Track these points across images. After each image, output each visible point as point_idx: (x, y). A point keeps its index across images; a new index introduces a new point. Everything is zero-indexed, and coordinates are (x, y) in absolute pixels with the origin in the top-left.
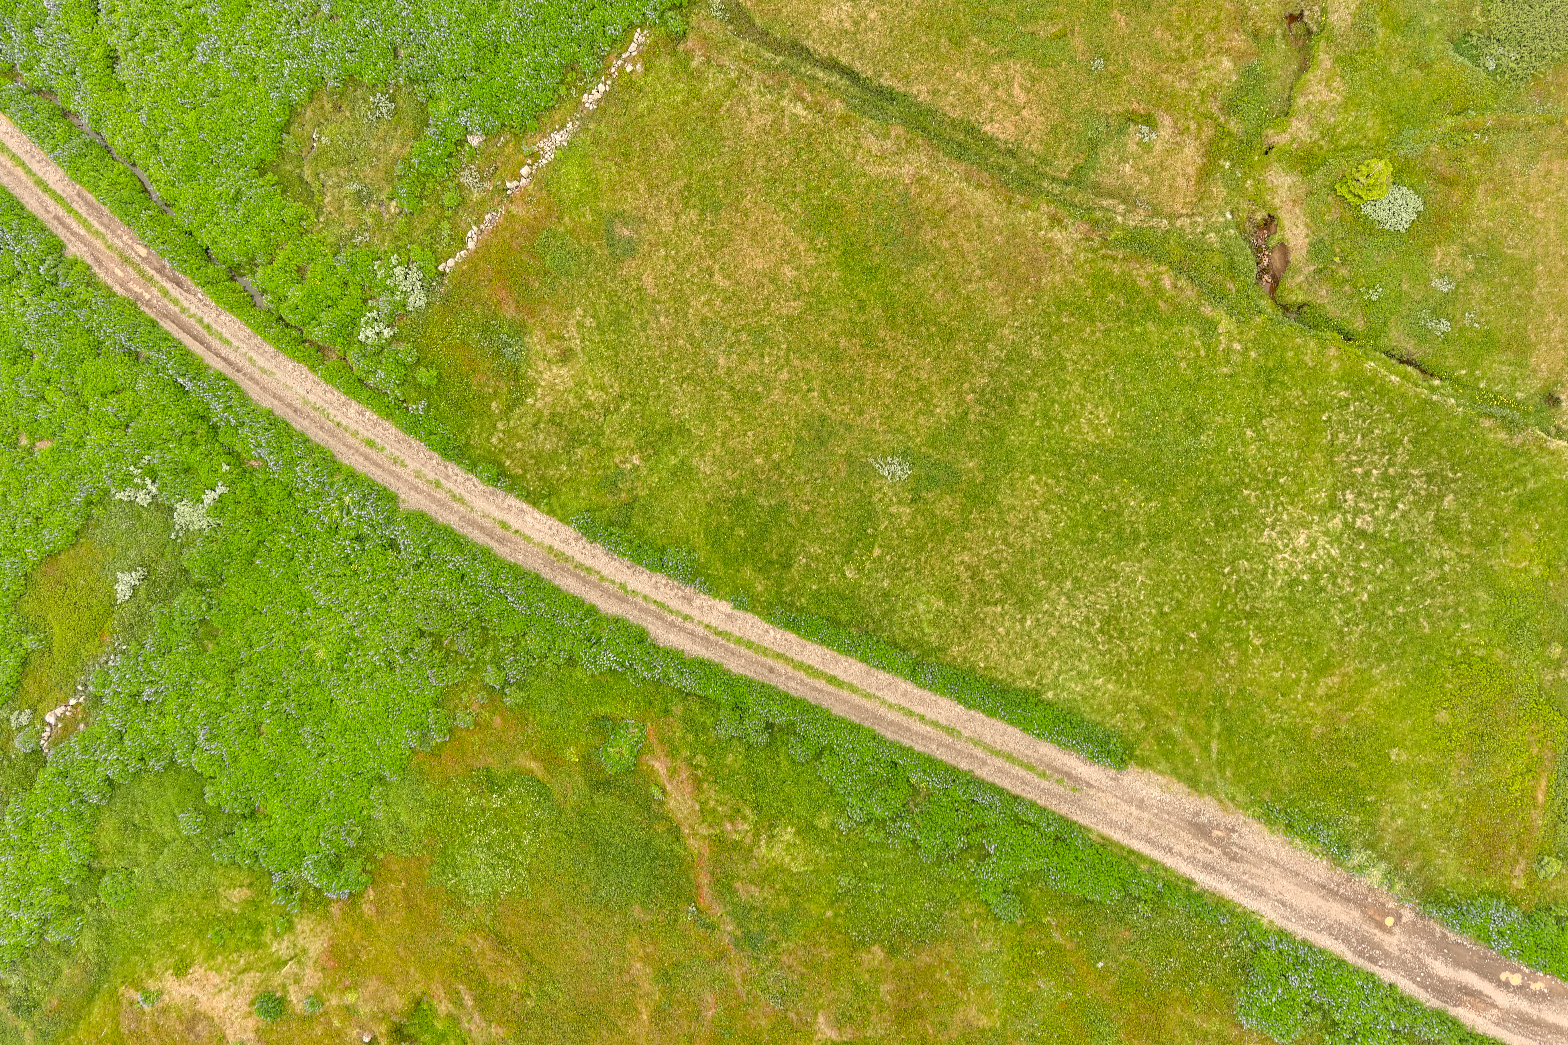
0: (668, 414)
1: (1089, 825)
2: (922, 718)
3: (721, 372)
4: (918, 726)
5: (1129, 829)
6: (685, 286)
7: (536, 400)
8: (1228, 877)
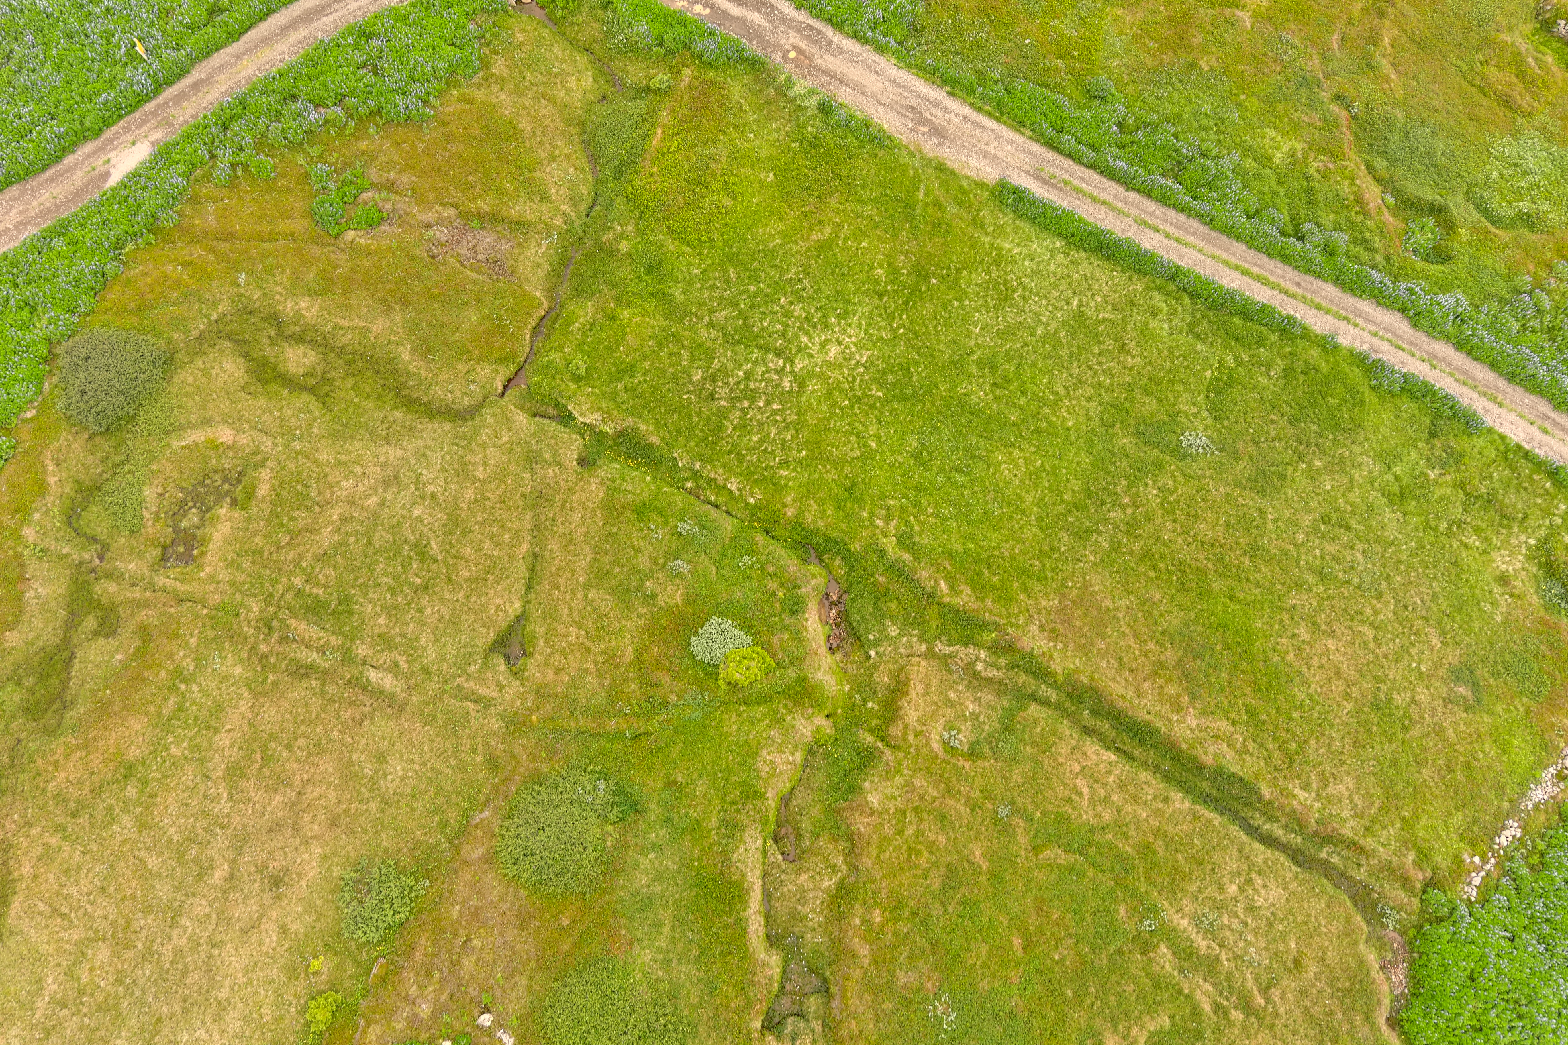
0: (1405, 514)
1: (1030, 142)
2: (1167, 236)
3: (1359, 546)
4: (1171, 230)
5: (997, 137)
6: (1400, 630)
7: (1526, 542)
8: (919, 96)
